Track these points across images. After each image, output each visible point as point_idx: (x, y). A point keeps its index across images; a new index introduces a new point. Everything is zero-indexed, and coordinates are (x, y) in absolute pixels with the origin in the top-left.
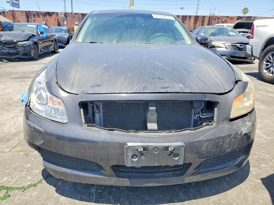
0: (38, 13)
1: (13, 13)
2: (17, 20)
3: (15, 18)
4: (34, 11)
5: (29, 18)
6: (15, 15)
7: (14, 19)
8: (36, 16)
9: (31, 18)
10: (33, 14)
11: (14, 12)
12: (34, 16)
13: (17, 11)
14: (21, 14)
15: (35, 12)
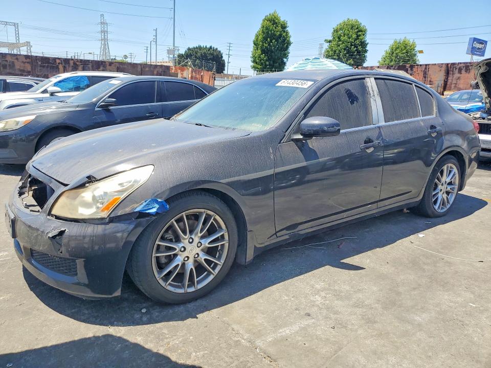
0: (468, 64)
1: (426, 68)
2: (429, 79)
3: (427, 76)
4: (461, 63)
5: (449, 75)
6: (428, 71)
7: (425, 77)
8: (463, 72)
9: (453, 74)
10: (458, 67)
11: (428, 66)
12: (460, 71)
13: (433, 65)
14: (438, 69)
15: (464, 63)
